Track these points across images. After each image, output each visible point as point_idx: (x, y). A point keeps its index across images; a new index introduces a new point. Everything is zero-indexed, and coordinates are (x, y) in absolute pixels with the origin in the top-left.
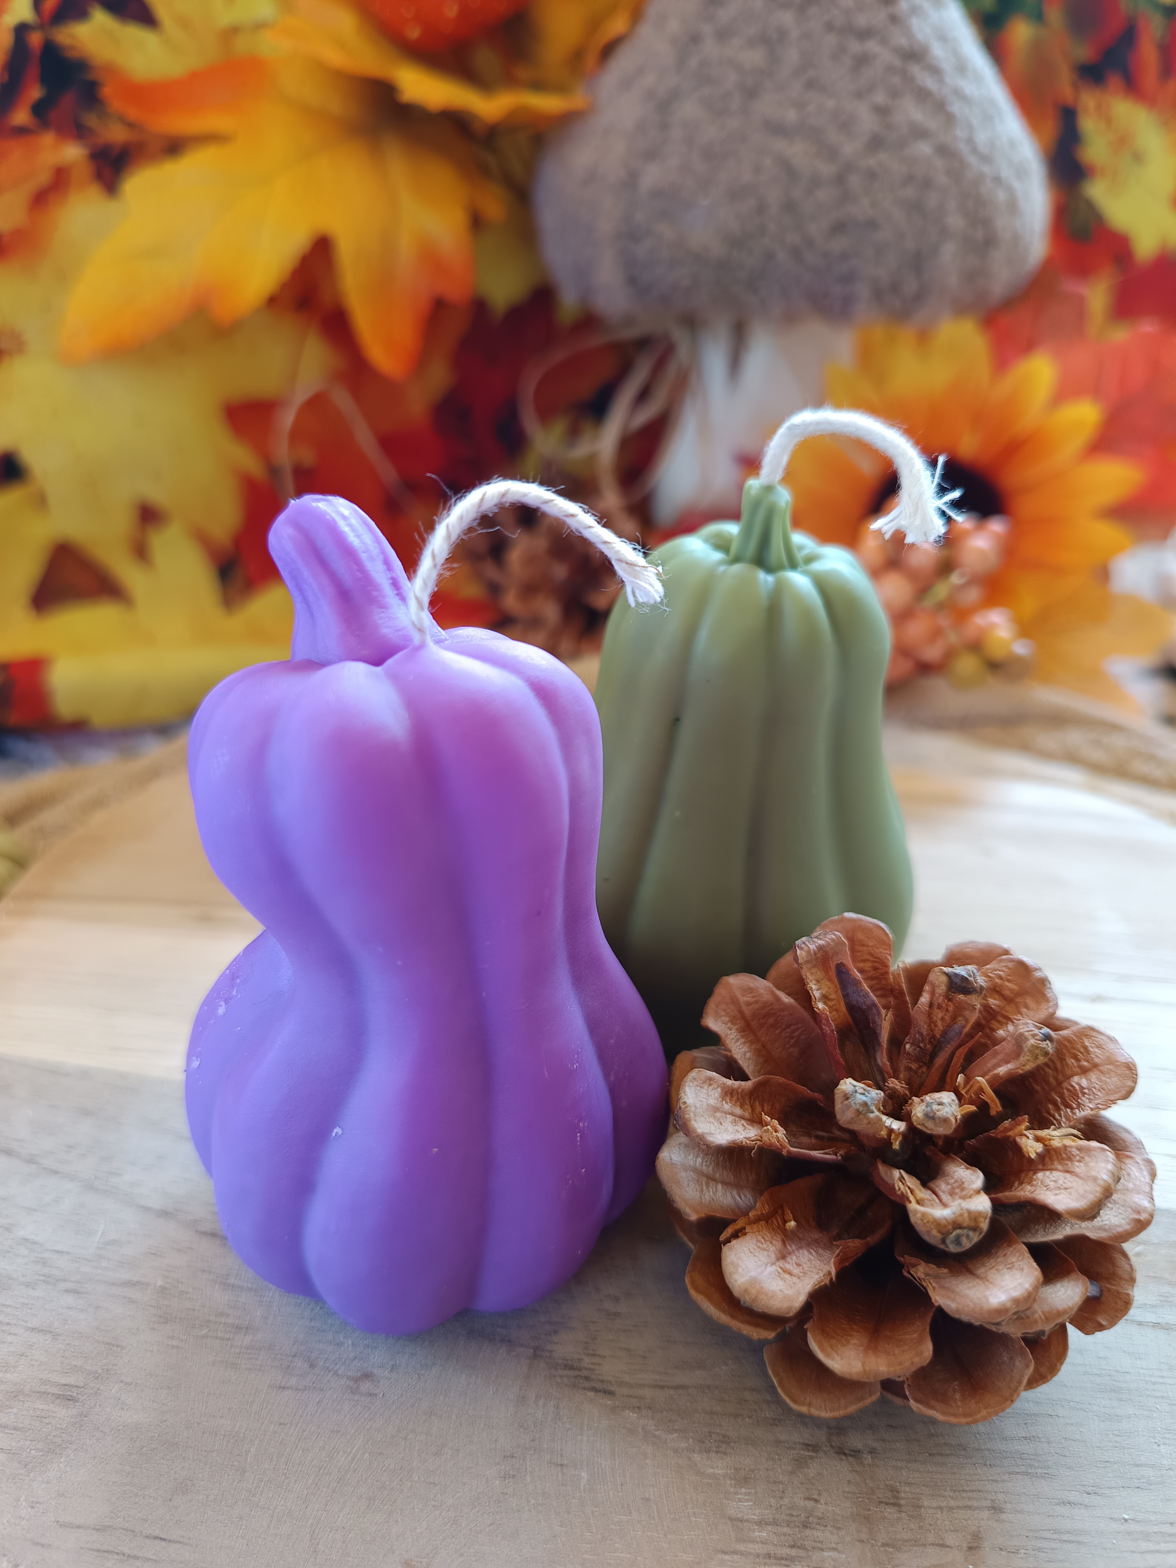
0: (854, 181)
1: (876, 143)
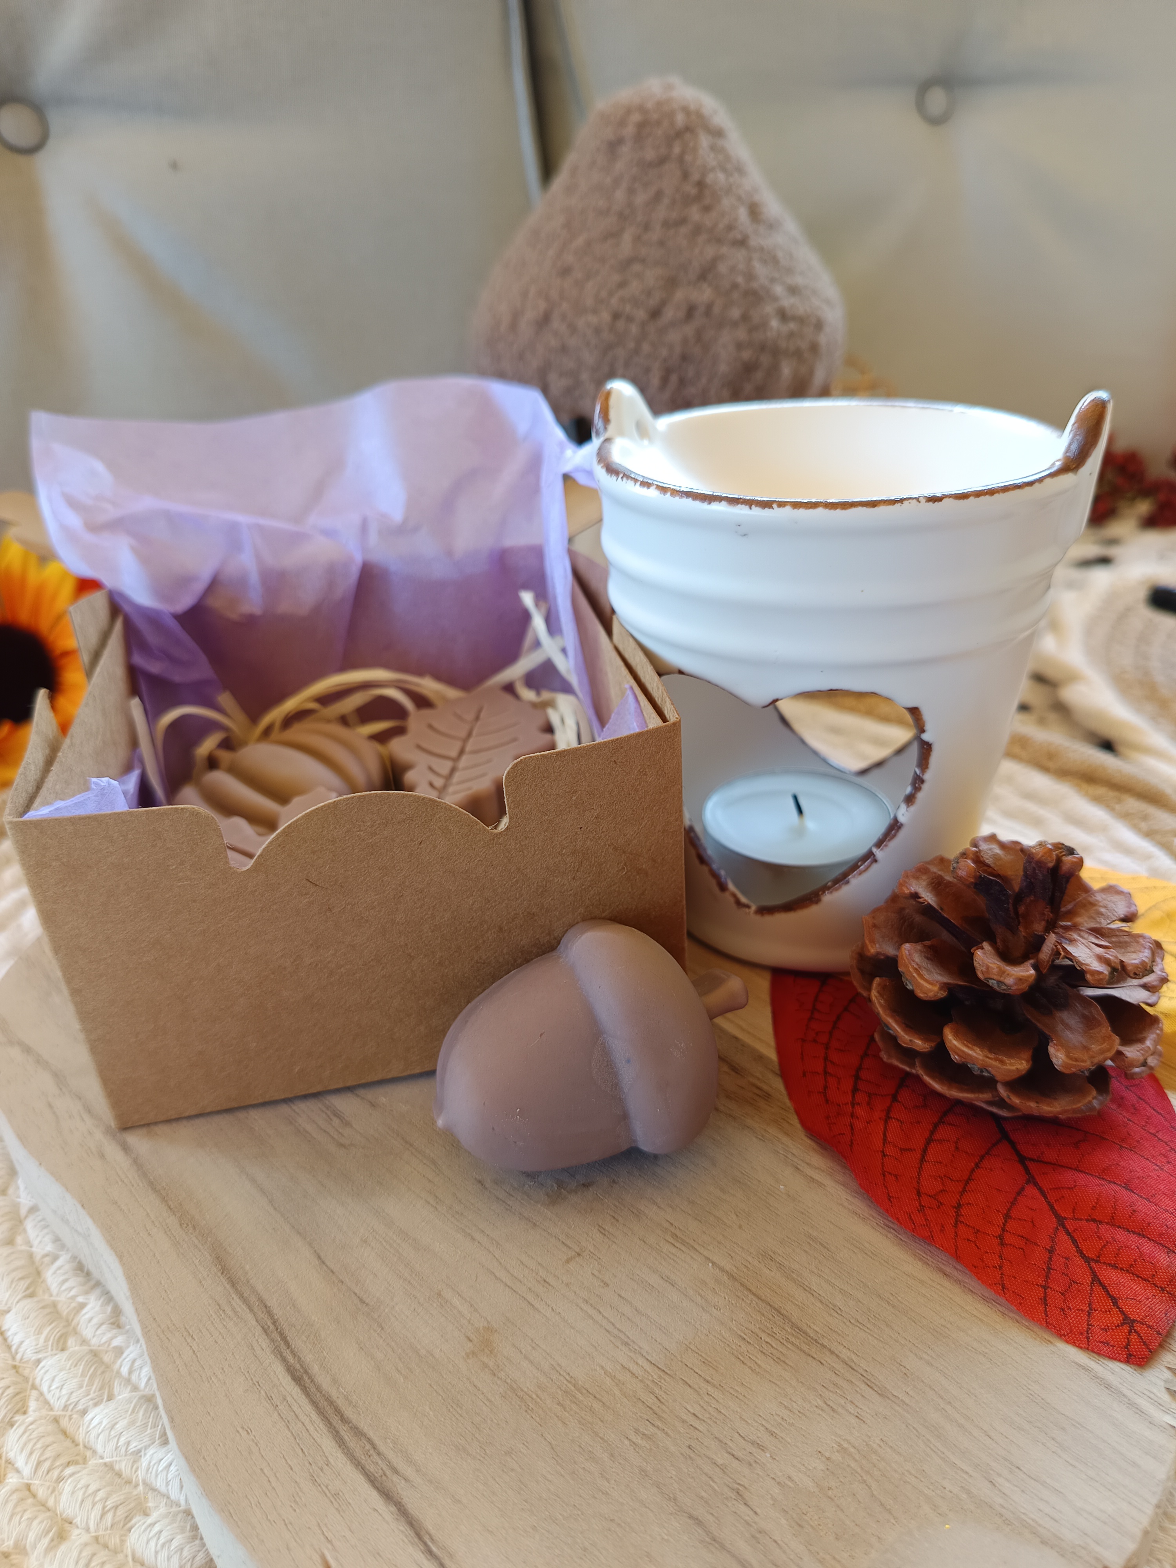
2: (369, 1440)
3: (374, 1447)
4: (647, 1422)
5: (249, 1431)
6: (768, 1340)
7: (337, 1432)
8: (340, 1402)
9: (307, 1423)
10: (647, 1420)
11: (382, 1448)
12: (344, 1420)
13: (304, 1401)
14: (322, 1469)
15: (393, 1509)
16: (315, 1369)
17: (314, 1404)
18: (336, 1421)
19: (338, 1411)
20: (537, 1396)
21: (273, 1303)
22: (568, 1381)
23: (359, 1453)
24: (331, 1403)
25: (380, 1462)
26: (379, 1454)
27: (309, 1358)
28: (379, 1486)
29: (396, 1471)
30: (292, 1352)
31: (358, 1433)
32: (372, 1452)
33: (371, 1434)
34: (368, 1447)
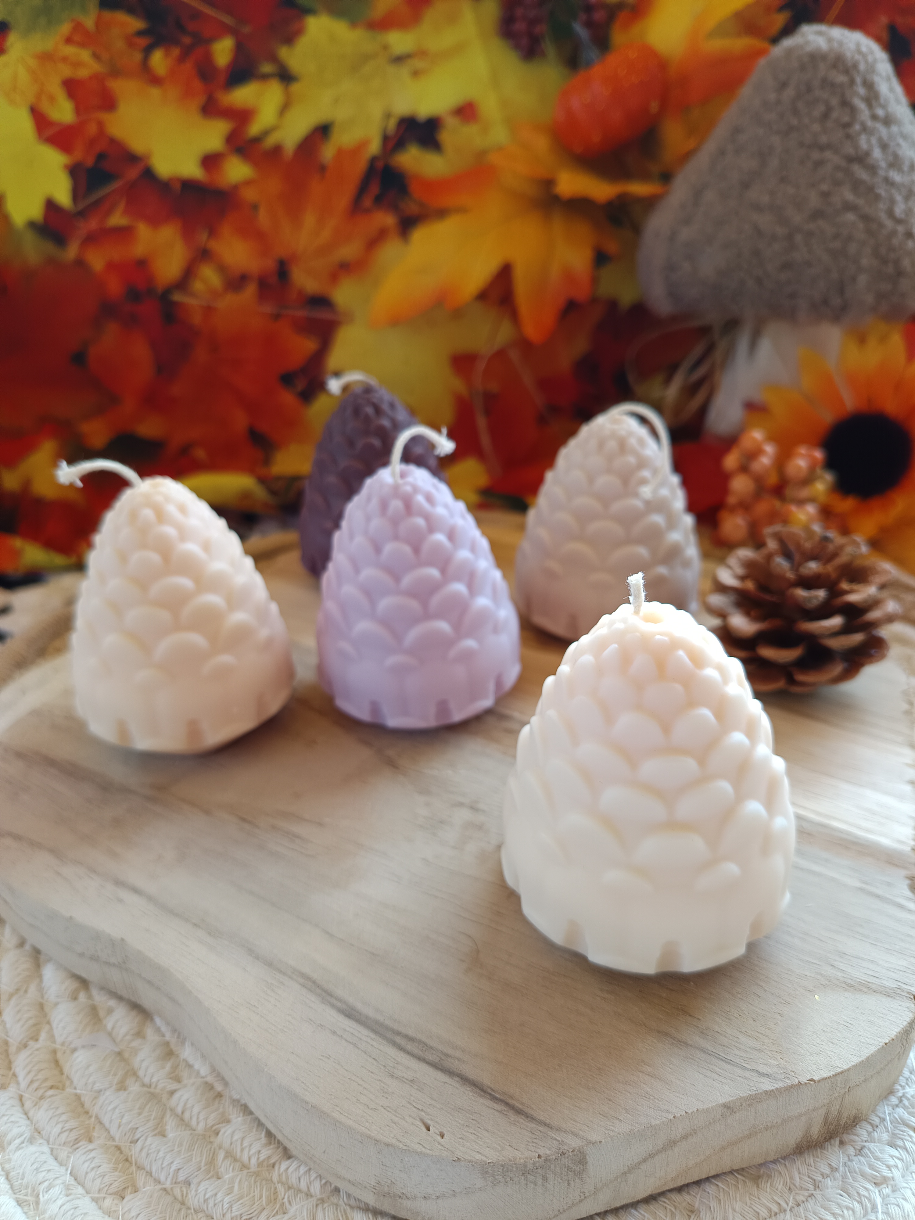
0: (799, 238)
1: (817, 215)
2: (420, 1041)
3: (427, 1045)
7: (395, 1042)
8: (387, 1022)
9: (369, 1040)
11: (432, 1043)
12: (395, 1033)
13: (359, 1028)
14: (395, 1067)
15: (457, 1079)
17: (369, 1028)
18: (389, 1035)
19: (387, 1028)
20: (526, 985)
21: (307, 970)
23: (416, 1051)
24: (380, 1023)
25: (435, 1053)
26: (431, 1048)
27: (352, 1000)
28: (440, 1067)
29: (447, 1055)
30: (337, 999)
31: (410, 1039)
32: (425, 1047)
33: (420, 1037)
34: (421, 1045)
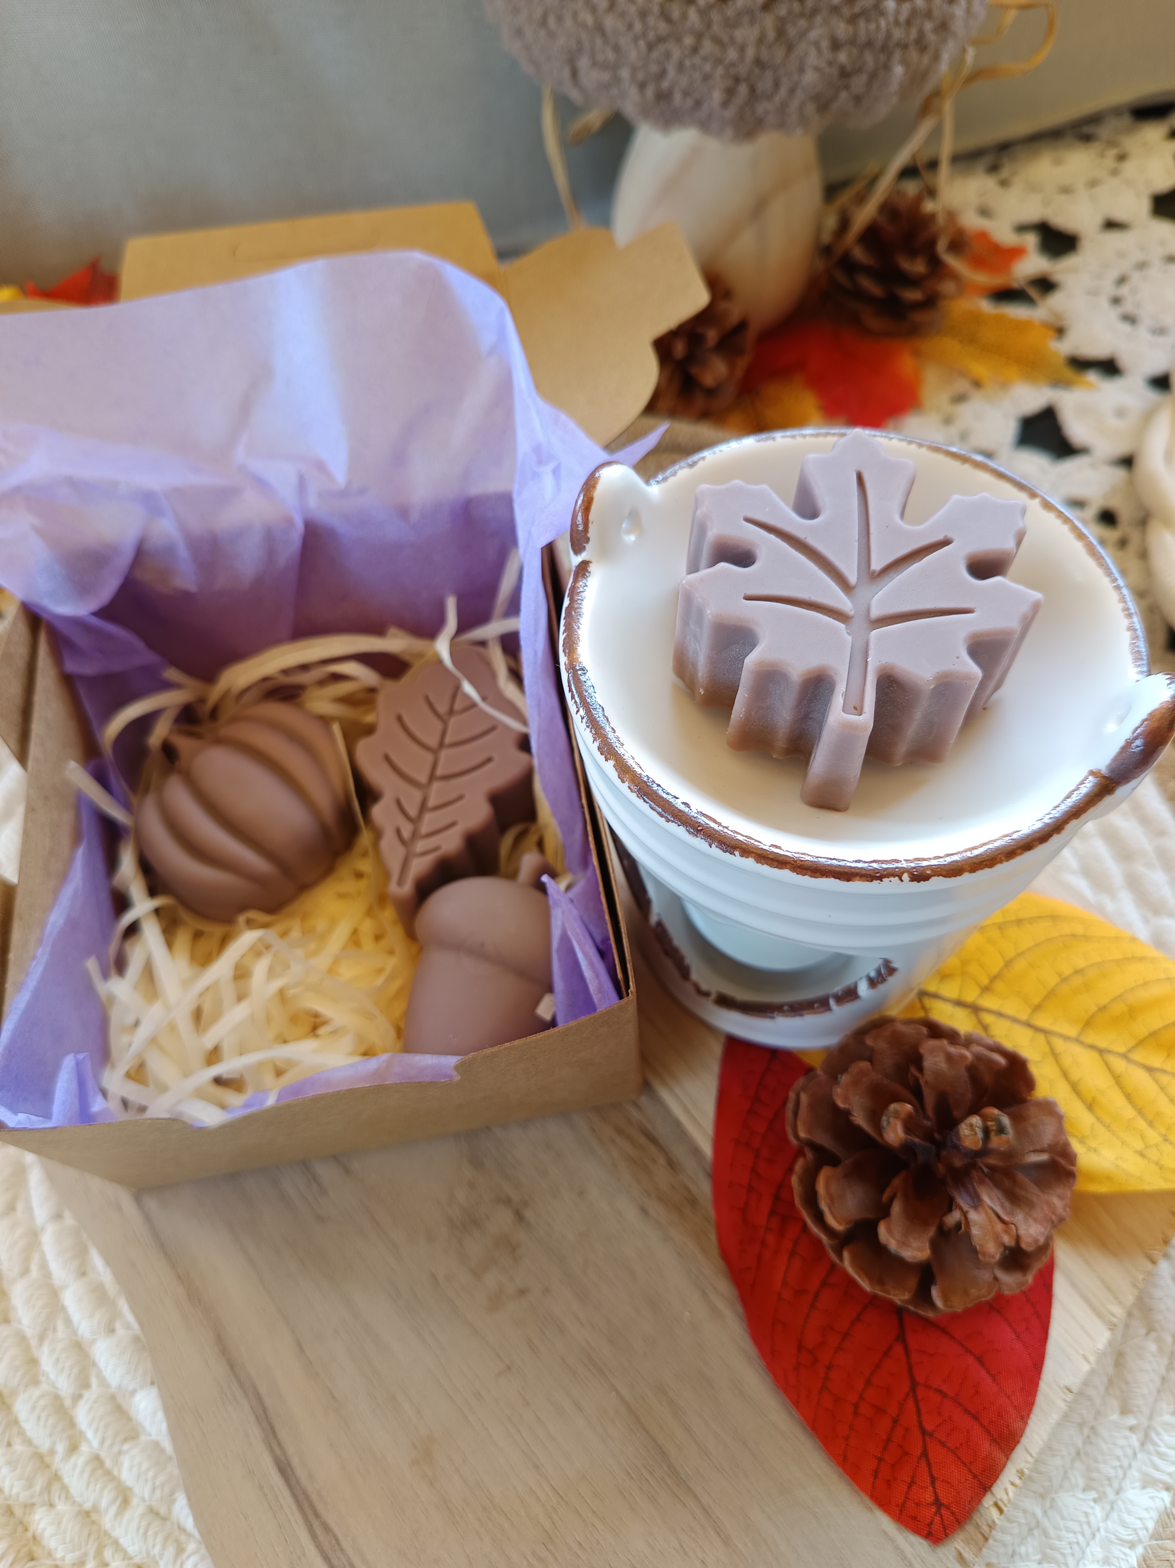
2: (335, 1537)
3: (338, 1544)
4: (543, 1545)
5: (247, 1516)
6: (648, 1477)
7: (311, 1525)
8: (314, 1497)
9: (289, 1514)
10: (543, 1543)
11: (344, 1545)
12: (317, 1515)
13: (286, 1493)
14: (300, 1559)
16: (295, 1462)
17: (295, 1496)
18: (311, 1516)
19: (312, 1506)
20: (463, 1509)
21: (263, 1390)
22: (487, 1497)
23: (327, 1547)
24: (307, 1497)
25: (342, 1557)
26: (342, 1550)
27: (291, 1450)
30: (279, 1443)
31: (327, 1528)
32: (337, 1547)
33: (337, 1531)
34: (334, 1542)
